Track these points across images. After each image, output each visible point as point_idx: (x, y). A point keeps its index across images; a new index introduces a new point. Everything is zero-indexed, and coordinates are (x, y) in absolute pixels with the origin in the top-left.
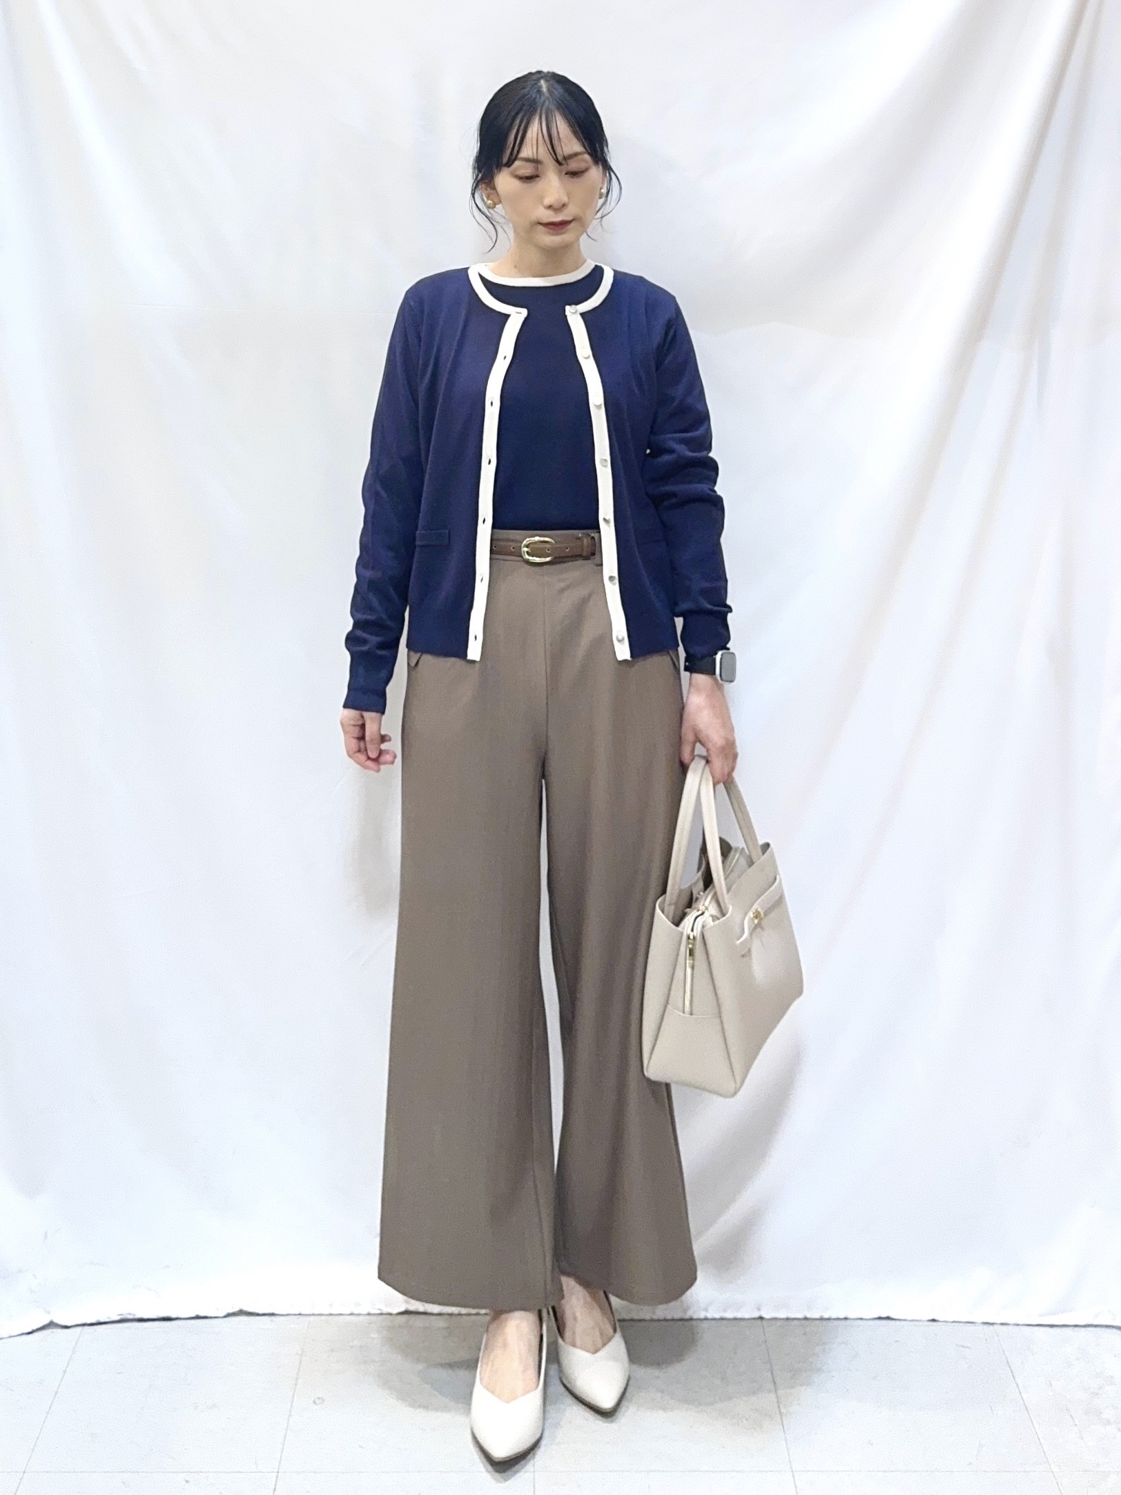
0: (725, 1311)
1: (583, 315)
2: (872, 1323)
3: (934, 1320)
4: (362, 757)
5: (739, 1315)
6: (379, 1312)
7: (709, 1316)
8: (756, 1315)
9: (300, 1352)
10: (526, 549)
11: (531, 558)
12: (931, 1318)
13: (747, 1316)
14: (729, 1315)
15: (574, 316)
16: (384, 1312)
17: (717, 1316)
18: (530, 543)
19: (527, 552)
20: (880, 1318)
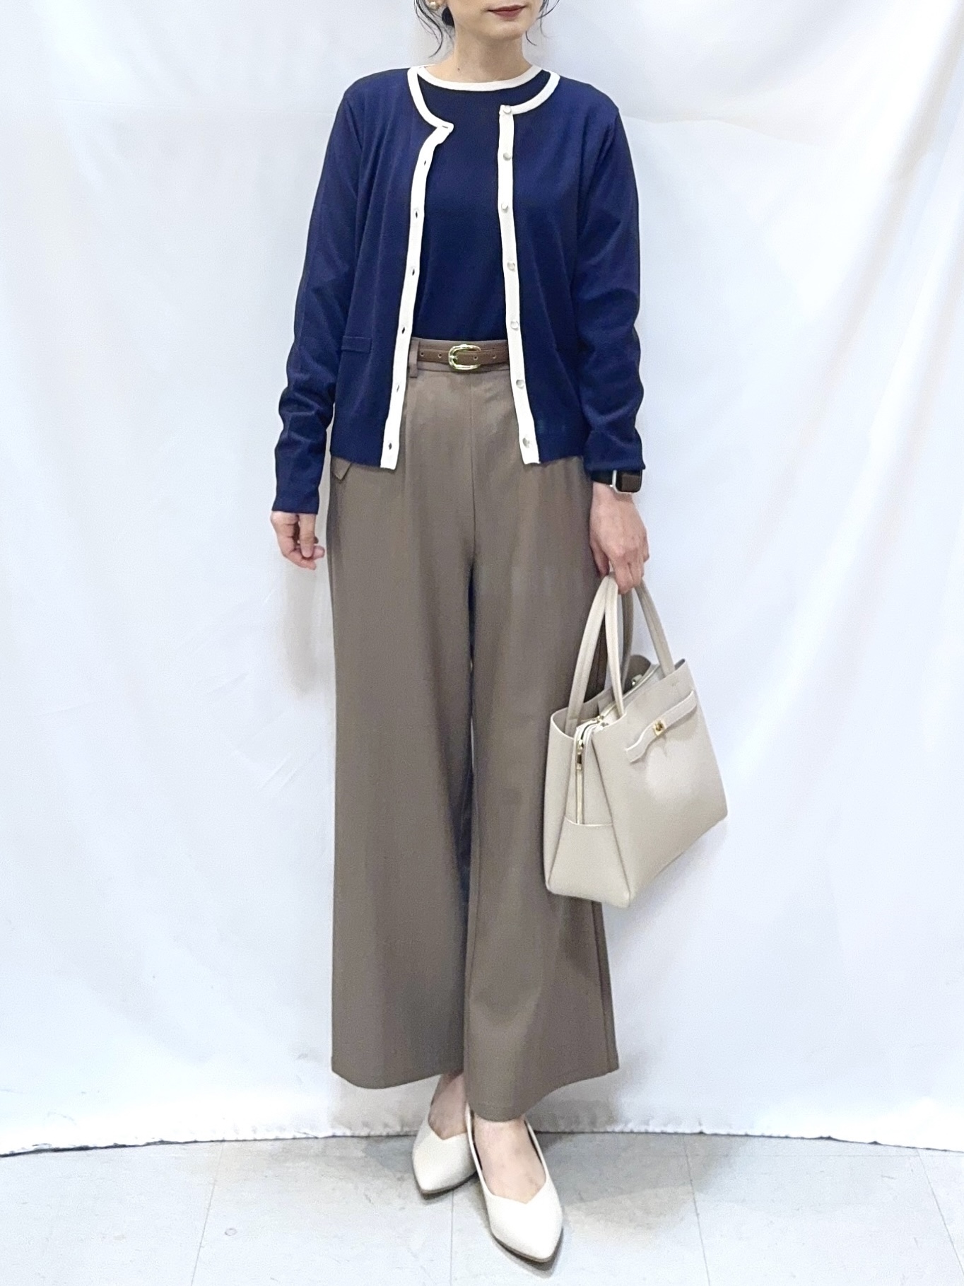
0: (665, 1125)
1: (515, 116)
2: (814, 1141)
3: (875, 1143)
4: (297, 556)
5: (680, 1130)
6: (304, 1136)
7: (650, 1129)
8: (697, 1131)
9: (213, 1182)
10: (453, 357)
11: (455, 365)
12: (872, 1141)
13: (688, 1131)
14: (670, 1129)
15: (507, 117)
16: (310, 1136)
17: (658, 1130)
18: (457, 351)
19: (454, 360)
20: (821, 1138)
